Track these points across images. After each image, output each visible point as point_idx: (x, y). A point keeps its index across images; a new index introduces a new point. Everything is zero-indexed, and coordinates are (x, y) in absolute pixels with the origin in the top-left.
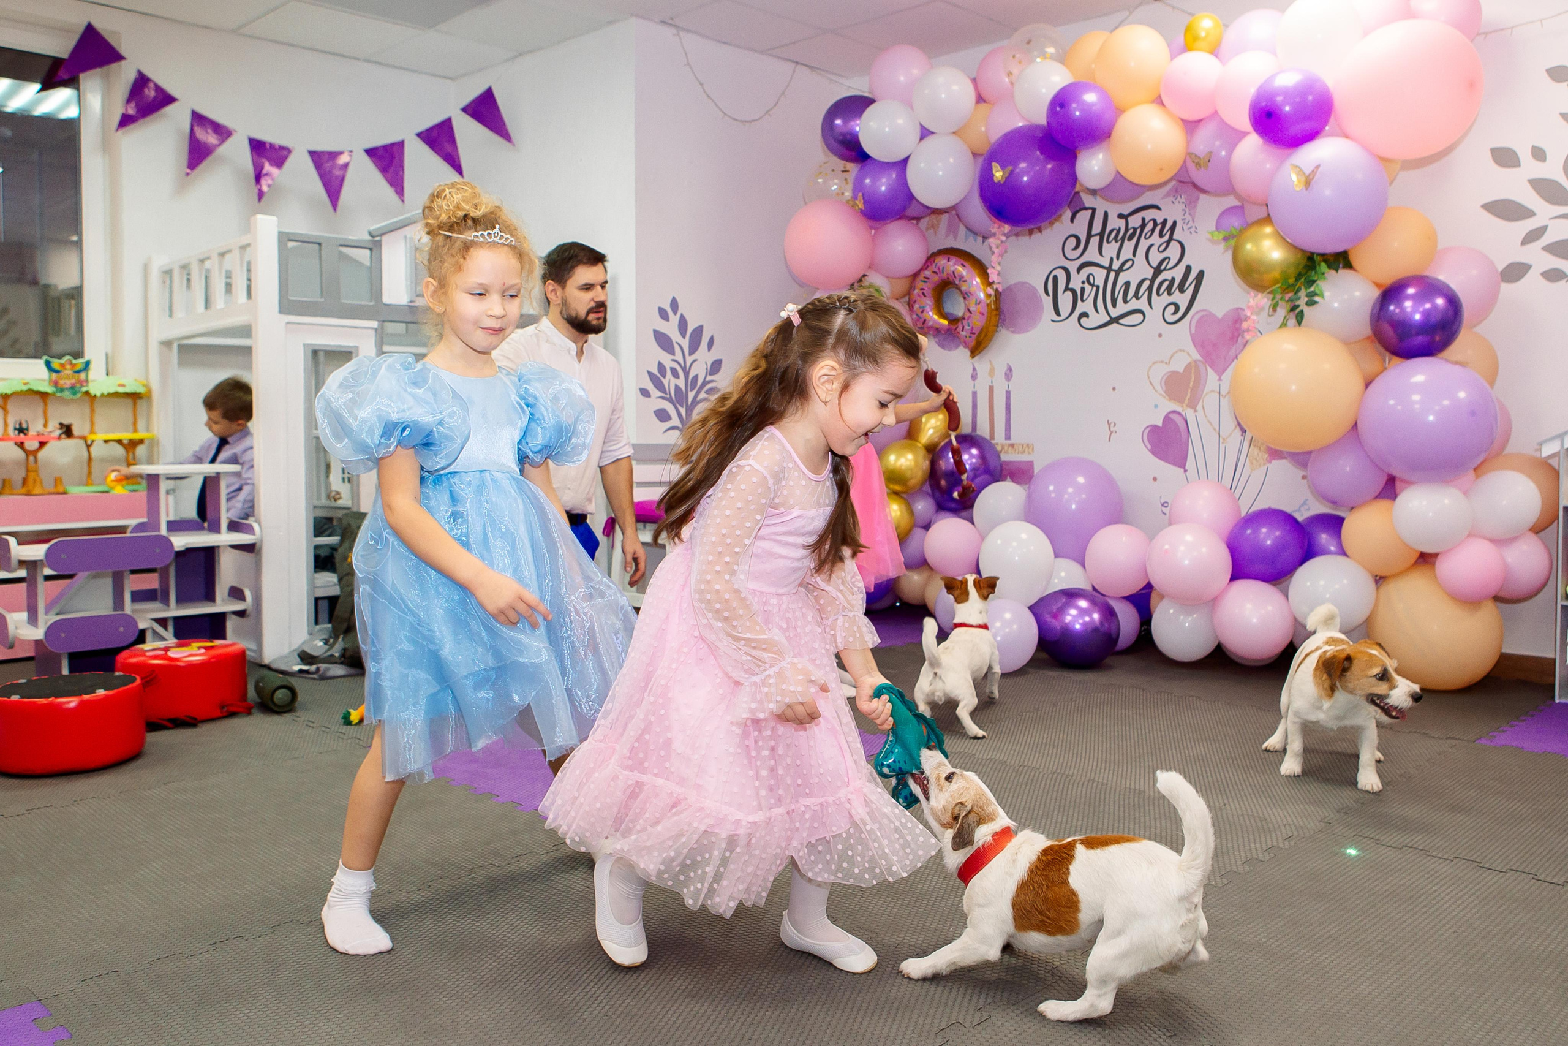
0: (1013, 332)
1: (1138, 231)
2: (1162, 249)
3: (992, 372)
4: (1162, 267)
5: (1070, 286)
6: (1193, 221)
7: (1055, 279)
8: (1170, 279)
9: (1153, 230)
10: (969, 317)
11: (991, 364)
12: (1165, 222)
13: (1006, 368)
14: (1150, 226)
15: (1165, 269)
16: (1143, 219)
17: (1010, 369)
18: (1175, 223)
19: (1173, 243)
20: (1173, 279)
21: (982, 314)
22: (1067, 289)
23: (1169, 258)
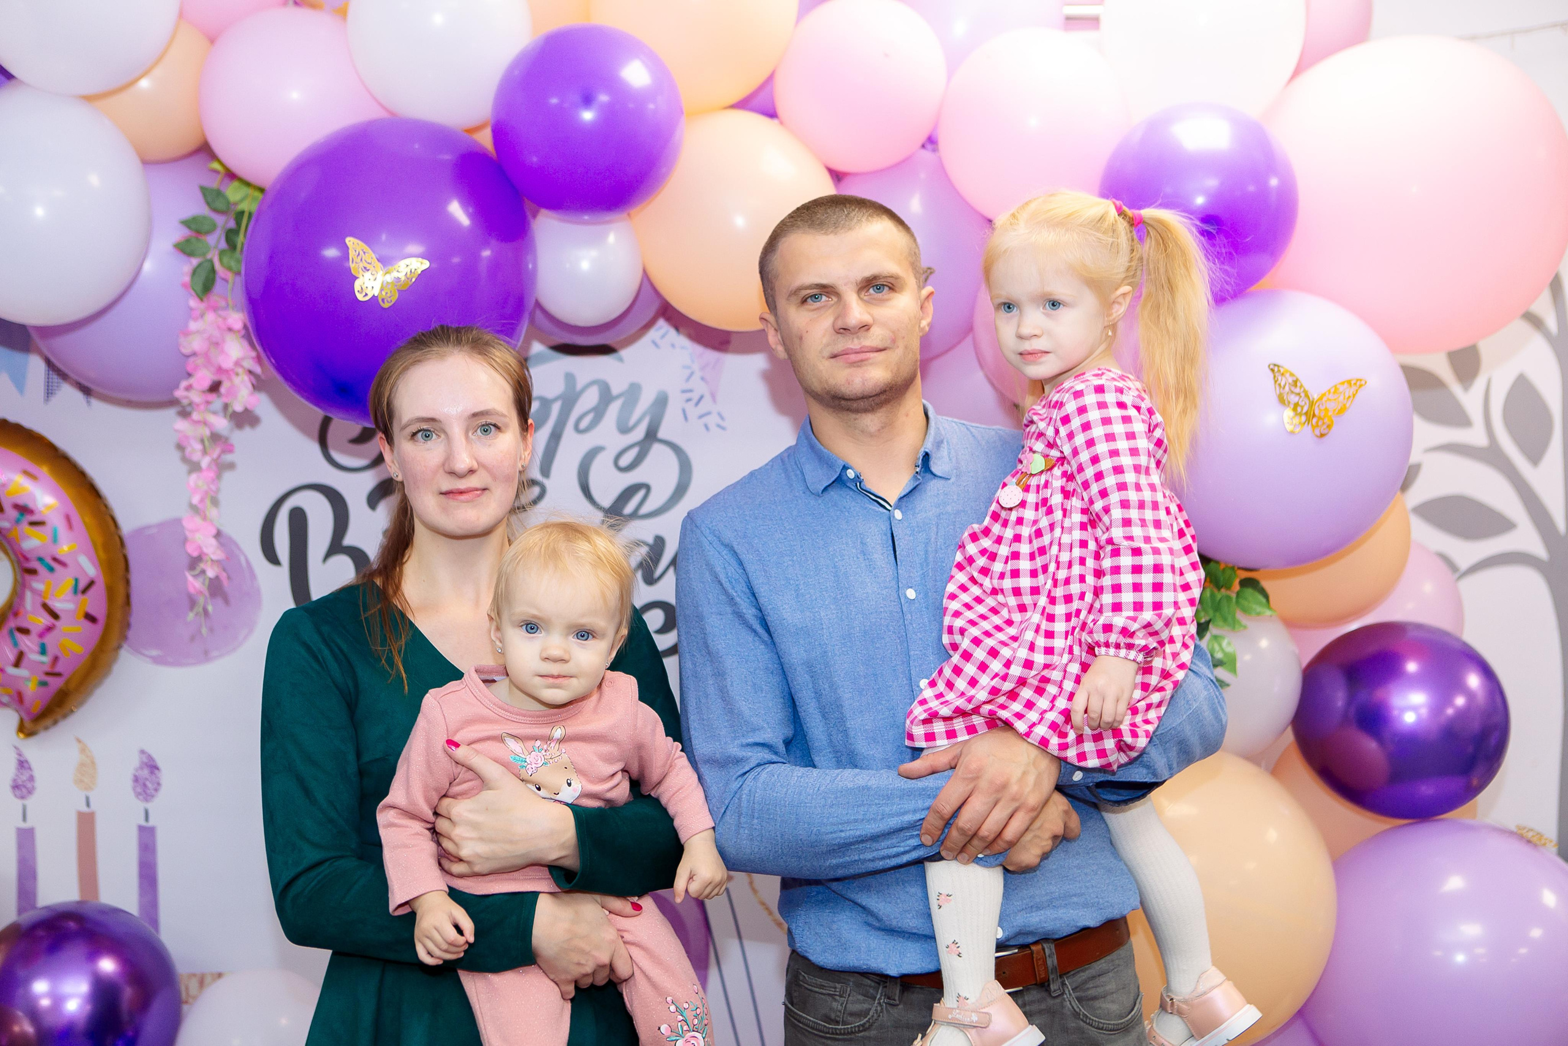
0: (157, 660)
1: (556, 408)
2: (625, 461)
3: (86, 772)
4: (629, 509)
5: (348, 541)
6: (713, 396)
7: (298, 519)
8: (651, 541)
9: (599, 412)
10: (49, 629)
11: (83, 750)
12: (633, 392)
13: (135, 761)
14: (589, 399)
15: (634, 515)
16: (570, 378)
17: (152, 767)
18: (661, 402)
19: (657, 449)
20: (659, 544)
21: (90, 618)
22: (336, 547)
23: (648, 487)
